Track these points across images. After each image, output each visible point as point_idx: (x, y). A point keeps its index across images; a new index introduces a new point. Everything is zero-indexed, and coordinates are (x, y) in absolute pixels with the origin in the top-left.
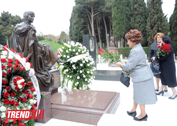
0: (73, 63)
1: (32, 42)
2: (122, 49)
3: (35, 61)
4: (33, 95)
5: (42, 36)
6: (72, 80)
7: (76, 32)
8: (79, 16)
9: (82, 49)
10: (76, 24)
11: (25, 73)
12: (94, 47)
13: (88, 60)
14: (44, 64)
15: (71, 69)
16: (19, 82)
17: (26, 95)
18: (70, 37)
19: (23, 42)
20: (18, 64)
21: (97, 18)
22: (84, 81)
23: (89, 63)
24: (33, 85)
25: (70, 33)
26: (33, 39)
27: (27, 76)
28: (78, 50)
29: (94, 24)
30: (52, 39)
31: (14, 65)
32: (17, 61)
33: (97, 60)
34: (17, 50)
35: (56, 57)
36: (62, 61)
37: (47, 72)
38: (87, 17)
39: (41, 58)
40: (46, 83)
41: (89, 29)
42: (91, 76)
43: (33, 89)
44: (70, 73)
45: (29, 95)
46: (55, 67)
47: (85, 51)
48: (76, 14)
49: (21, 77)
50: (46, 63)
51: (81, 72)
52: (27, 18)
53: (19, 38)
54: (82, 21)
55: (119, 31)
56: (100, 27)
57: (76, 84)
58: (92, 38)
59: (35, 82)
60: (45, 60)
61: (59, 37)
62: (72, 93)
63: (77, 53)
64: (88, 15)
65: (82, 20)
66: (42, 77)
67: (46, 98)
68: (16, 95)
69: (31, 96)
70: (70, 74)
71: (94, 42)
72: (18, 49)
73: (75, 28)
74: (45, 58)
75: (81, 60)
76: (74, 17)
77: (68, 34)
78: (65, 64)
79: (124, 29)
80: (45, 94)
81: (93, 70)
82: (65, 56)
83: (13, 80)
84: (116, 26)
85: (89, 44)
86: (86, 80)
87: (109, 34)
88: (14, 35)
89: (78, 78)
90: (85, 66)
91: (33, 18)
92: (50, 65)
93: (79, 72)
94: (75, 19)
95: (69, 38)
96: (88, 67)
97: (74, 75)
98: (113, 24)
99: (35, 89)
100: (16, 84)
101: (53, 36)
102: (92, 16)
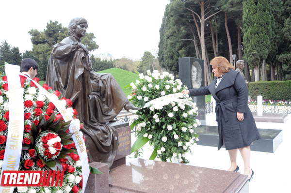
0: (155, 110)
1: (80, 72)
2: (262, 84)
3: (84, 105)
4: (75, 167)
5: (111, 60)
6: (153, 143)
7: (171, 53)
8: (177, 23)
9: (174, 84)
10: (170, 38)
11: (63, 126)
12: (200, 81)
13: (186, 105)
14: (102, 111)
15: (151, 122)
16: (51, 142)
17: (61, 166)
18: (160, 61)
19: (66, 72)
20: (52, 111)
21: (213, 23)
22: (176, 146)
23: (186, 112)
24: (75, 149)
25: (159, 55)
26: (81, 67)
27: (65, 133)
28: (165, 87)
29: (205, 36)
30: (128, 65)
31: (45, 113)
32: (51, 105)
33: (209, 107)
34: (56, 86)
35: (123, 100)
36: (134, 107)
37: (107, 127)
38: (193, 23)
39: (97, 100)
40: (103, 146)
41: (196, 45)
42: (192, 137)
43: (76, 156)
44: (149, 129)
45: (68, 167)
46: (126, 117)
47: (179, 88)
48: (171, 19)
49: (55, 134)
50: (106, 109)
51: (170, 128)
52: (74, 30)
53: (60, 65)
54: (183, 31)
55: (258, 48)
56: (218, 42)
57: (159, 152)
58: (197, 62)
59: (80, 143)
60: (104, 104)
61: (139, 63)
62: (152, 168)
63: (163, 91)
64: (194, 19)
65: (182, 28)
66: (95, 136)
67: (100, 174)
68: (46, 165)
69: (71, 168)
70: (149, 132)
71: (201, 71)
72: (58, 83)
73: (169, 46)
74: (104, 100)
75: (170, 104)
76: (167, 24)
77: (156, 56)
78: (141, 113)
79: (269, 42)
80: (99, 166)
81: (195, 125)
82: (140, 98)
83: (41, 138)
84: (251, 38)
85: (191, 75)
86: (180, 144)
87: (235, 55)
88: (52, 60)
89: (164, 139)
90: (178, 117)
91: (84, 29)
92: (112, 113)
93: (166, 128)
94: (170, 27)
95: (157, 63)
96: (184, 118)
97: (157, 134)
98: (245, 35)
99: (78, 157)
100: (46, 146)
101: (129, 60)
102: (202, 21)
